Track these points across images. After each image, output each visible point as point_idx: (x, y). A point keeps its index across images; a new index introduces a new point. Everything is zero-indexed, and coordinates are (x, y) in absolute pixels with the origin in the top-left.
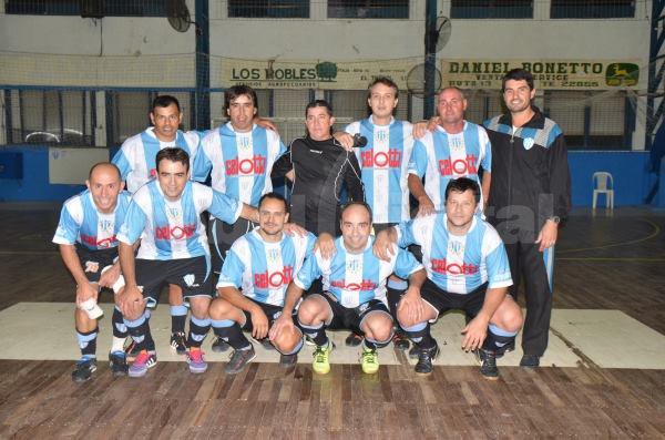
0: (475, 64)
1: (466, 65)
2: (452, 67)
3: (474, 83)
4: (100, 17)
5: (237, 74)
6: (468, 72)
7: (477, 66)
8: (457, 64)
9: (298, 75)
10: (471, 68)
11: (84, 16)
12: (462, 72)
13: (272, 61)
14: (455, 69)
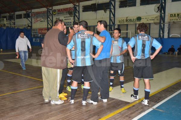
0: (178, 14)
1: (175, 14)
2: (171, 16)
3: (177, 20)
4: (96, 11)
5: (120, 21)
6: (175, 16)
7: (178, 15)
8: (172, 15)
9: (132, 20)
10: (176, 15)
11: (93, 11)
12: (174, 16)
13: (127, 18)
14: (172, 16)
